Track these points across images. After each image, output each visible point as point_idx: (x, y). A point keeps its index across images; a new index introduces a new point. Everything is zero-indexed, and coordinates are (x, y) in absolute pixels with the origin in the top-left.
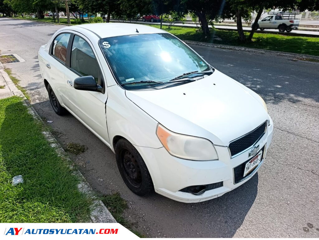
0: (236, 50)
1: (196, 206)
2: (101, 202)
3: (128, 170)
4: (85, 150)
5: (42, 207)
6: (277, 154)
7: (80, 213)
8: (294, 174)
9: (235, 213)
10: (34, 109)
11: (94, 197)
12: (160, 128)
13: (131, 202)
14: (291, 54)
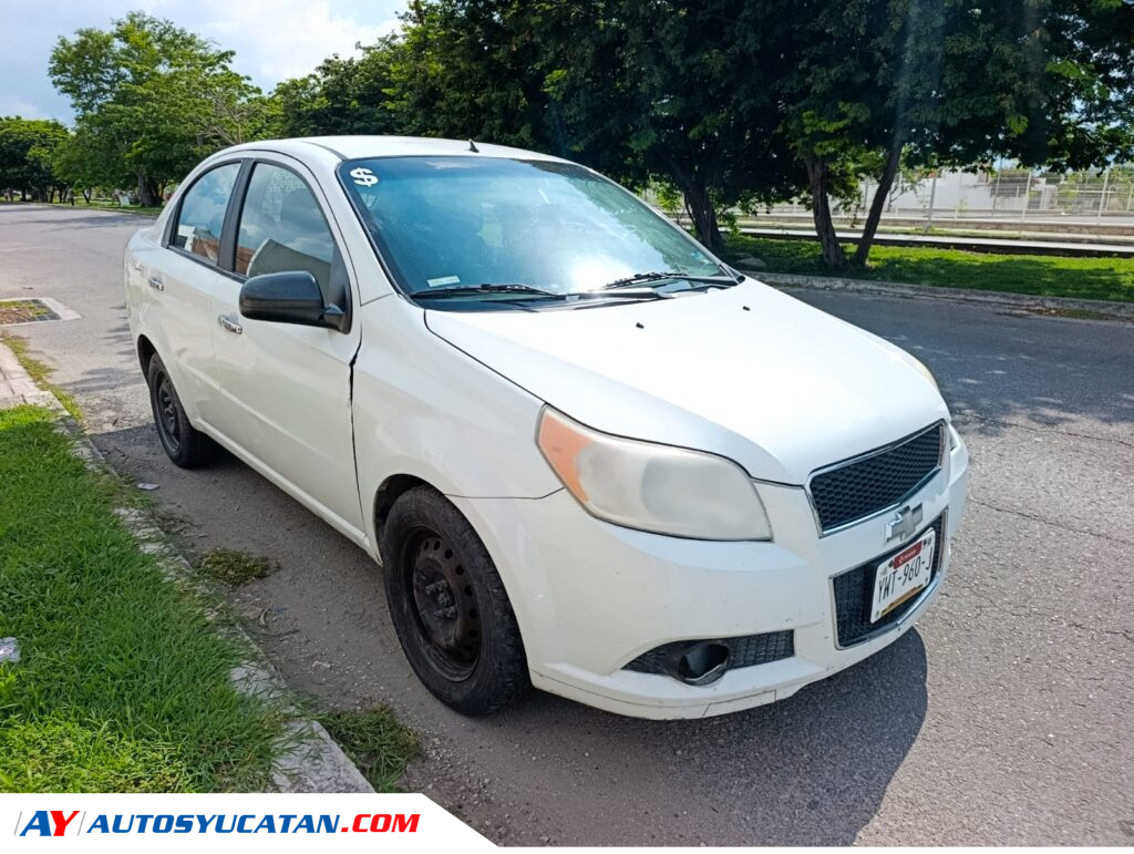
0: (816, 288)
1: (690, 750)
2: (316, 726)
3: (427, 616)
4: (267, 572)
5: (81, 739)
6: (989, 581)
7: (232, 760)
8: (1058, 643)
9: (849, 774)
10: (91, 444)
11: (293, 708)
12: (550, 420)
13: (436, 740)
14: (1004, 297)
